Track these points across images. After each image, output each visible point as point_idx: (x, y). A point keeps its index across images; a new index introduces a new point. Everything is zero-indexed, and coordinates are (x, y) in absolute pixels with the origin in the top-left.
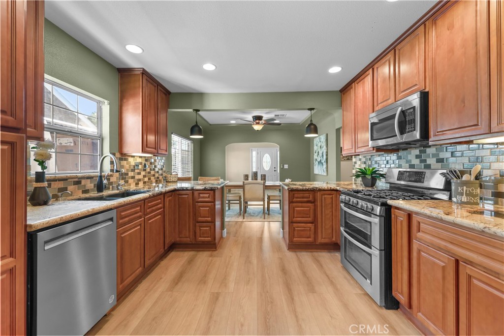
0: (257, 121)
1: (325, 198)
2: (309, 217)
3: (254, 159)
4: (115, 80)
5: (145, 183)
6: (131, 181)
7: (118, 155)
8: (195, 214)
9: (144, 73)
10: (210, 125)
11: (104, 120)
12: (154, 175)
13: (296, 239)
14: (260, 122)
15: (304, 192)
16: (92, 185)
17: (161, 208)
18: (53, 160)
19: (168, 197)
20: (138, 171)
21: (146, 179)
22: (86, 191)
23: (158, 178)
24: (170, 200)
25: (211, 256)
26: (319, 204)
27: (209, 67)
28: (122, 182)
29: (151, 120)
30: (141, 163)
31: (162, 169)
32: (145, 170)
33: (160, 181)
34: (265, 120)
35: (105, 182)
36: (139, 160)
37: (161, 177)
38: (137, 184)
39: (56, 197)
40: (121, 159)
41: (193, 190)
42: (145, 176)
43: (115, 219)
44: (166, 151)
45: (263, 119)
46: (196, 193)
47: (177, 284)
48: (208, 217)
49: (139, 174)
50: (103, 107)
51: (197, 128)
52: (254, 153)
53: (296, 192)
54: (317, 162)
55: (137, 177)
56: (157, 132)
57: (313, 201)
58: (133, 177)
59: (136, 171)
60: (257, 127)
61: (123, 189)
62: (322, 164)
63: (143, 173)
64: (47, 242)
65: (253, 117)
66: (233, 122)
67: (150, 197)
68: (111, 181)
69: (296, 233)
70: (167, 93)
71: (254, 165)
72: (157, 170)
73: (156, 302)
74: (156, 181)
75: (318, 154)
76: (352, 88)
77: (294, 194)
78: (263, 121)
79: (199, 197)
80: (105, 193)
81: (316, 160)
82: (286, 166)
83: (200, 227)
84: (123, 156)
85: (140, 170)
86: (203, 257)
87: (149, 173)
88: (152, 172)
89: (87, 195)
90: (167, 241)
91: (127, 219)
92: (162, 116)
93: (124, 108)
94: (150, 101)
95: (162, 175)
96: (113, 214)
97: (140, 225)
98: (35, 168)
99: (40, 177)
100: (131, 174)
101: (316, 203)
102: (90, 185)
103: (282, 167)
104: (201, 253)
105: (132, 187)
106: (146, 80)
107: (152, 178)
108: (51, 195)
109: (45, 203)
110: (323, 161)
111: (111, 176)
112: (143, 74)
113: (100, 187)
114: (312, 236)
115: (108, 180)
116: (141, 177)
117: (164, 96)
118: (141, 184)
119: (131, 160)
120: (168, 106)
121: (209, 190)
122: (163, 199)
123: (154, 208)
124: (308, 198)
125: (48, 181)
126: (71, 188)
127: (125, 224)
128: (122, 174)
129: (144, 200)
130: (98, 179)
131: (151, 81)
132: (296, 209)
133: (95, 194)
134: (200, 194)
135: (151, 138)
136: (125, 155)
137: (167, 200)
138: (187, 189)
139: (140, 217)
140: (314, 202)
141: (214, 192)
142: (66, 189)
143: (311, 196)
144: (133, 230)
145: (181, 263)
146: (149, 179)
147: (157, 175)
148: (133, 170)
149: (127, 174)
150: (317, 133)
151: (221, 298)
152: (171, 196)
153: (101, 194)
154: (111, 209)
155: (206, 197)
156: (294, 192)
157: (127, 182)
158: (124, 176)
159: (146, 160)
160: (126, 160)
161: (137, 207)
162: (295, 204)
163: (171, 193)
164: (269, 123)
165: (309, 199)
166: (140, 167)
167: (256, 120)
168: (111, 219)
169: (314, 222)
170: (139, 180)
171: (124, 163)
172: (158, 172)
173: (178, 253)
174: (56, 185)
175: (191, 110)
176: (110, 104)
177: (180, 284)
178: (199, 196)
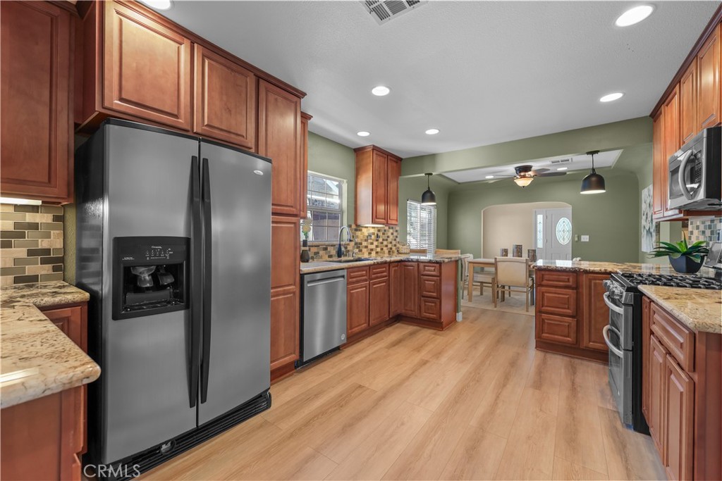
0: (522, 174)
1: (595, 284)
2: (568, 308)
3: (540, 227)
4: (351, 159)
5: (377, 253)
6: (364, 250)
7: (354, 227)
8: (420, 288)
9: (375, 148)
10: (459, 183)
11: (343, 196)
12: (387, 246)
13: (547, 335)
14: (527, 174)
15: (559, 273)
16: (335, 252)
17: (386, 276)
18: (311, 231)
19: (393, 267)
20: (371, 241)
21: (379, 249)
22: (330, 256)
23: (391, 249)
24: (395, 270)
25: (435, 334)
26: (585, 291)
27: (432, 132)
28: (357, 250)
29: (381, 192)
30: (374, 234)
31: (395, 240)
32: (377, 240)
33: (393, 252)
34: (536, 171)
35: (343, 249)
36: (372, 231)
37: (394, 248)
38: (370, 253)
39: (313, 258)
40: (356, 230)
41: (418, 261)
42: (377, 246)
43: (346, 276)
44: (397, 220)
45: (533, 169)
46: (421, 265)
47: (394, 346)
48: (434, 292)
49: (372, 244)
50: (343, 185)
51: (428, 195)
52: (540, 218)
53: (547, 273)
54: (645, 231)
55: (371, 247)
56: (387, 203)
57: (574, 286)
58: (366, 247)
59: (369, 241)
60: (521, 182)
61: (357, 256)
62: (651, 233)
63: (376, 243)
64: (309, 282)
65: (516, 168)
66: (488, 177)
67: (374, 264)
68: (348, 249)
69: (546, 327)
70: (398, 160)
71: (540, 236)
72: (389, 240)
73: (374, 352)
74: (389, 252)
75: (647, 218)
76: (661, 113)
77: (543, 275)
78: (531, 173)
79: (425, 270)
80: (343, 258)
81: (644, 227)
82: (585, 238)
83: (425, 302)
84: (358, 228)
85: (373, 240)
86: (426, 333)
87: (382, 243)
88: (385, 243)
89: (331, 259)
90: (392, 310)
91: (354, 279)
92: (392, 186)
93: (359, 184)
94: (380, 173)
95: (395, 245)
96: (344, 273)
97: (366, 287)
98: (303, 237)
99: (305, 243)
100: (364, 244)
101: (580, 290)
102: (333, 251)
103: (576, 239)
104: (425, 329)
105: (366, 256)
106: (377, 154)
107: (385, 248)
108: (310, 256)
109: (307, 261)
110: (652, 230)
111: (348, 244)
112: (373, 149)
113: (340, 254)
114: (573, 335)
115: (346, 248)
116: (373, 247)
117: (394, 164)
118: (373, 254)
119: (364, 230)
120: (399, 173)
121: (434, 263)
122: (387, 268)
123: (379, 275)
124: (566, 282)
125: (309, 246)
126: (322, 253)
127: (353, 283)
128: (356, 244)
129: (369, 266)
130: (338, 246)
131: (381, 154)
132: (546, 294)
133: (336, 259)
134: (425, 266)
135: (381, 208)
136: (359, 226)
137: (393, 270)
138: (412, 261)
139: (366, 280)
140: (577, 287)
141: (440, 266)
142: (318, 253)
143: (571, 280)
144: (360, 290)
145: (404, 333)
146: (382, 249)
147: (390, 246)
148: (366, 240)
149: (361, 244)
150: (603, 188)
151: (428, 365)
152: (397, 266)
153: (340, 259)
154: (343, 269)
155: (431, 270)
156: (543, 272)
157: (360, 251)
158: (358, 245)
159: (379, 231)
160: (360, 230)
161: (363, 271)
162: (544, 289)
163: (397, 264)
164: (542, 175)
165: (567, 284)
166: (373, 237)
167: (520, 172)
168: (343, 277)
169: (577, 315)
170: (372, 250)
171: (358, 233)
172: (391, 243)
173: (403, 325)
174: (314, 250)
175: (424, 175)
176: (347, 182)
177: (396, 347)
178: (424, 268)
